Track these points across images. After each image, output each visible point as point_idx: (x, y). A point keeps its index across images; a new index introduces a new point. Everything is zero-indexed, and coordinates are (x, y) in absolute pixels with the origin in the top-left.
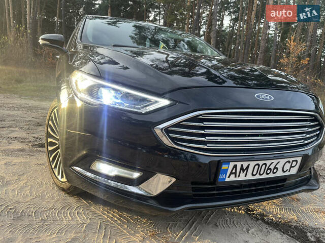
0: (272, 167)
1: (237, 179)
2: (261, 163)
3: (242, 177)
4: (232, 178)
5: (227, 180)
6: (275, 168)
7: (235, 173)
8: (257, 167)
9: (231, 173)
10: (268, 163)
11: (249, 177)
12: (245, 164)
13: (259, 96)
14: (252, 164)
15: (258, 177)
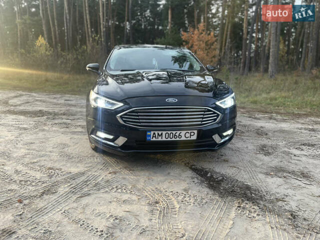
0: (177, 134)
1: (157, 140)
2: (169, 132)
3: (160, 139)
4: (154, 139)
5: (152, 140)
6: (179, 135)
7: (155, 137)
8: (167, 134)
9: (153, 137)
10: (174, 132)
11: (164, 139)
12: (160, 133)
13: (168, 100)
14: (164, 133)
15: (169, 139)
